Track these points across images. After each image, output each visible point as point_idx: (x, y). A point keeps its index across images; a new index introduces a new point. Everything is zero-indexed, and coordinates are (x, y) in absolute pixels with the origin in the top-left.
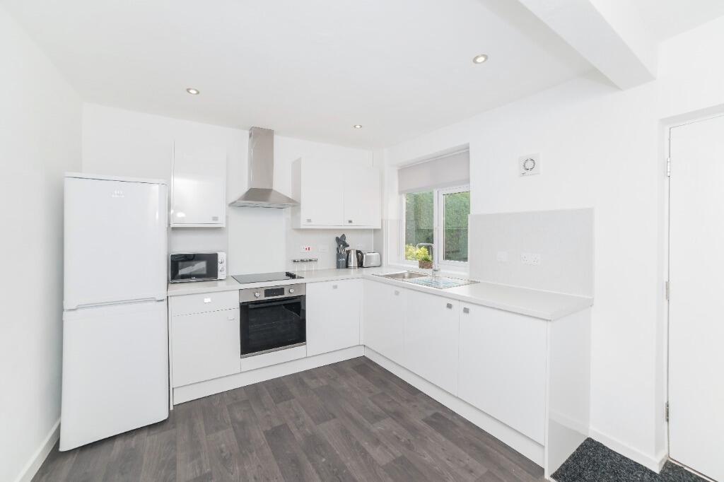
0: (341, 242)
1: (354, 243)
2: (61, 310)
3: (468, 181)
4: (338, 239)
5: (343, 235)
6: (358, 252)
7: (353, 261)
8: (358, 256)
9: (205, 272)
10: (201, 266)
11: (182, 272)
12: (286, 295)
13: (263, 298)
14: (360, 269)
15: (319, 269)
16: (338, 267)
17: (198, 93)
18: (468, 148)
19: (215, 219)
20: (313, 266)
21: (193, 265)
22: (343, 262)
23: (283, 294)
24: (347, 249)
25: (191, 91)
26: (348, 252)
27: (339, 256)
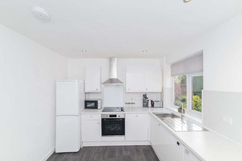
0: (145, 96)
1: (150, 97)
2: (55, 116)
3: (202, 71)
4: (144, 95)
5: (146, 94)
6: (152, 101)
7: (150, 105)
8: (152, 103)
9: (94, 106)
10: (93, 104)
11: (88, 106)
12: (117, 117)
13: (109, 117)
14: (153, 108)
15: (135, 106)
16: (144, 107)
17: (86, 51)
18: (203, 53)
19: (97, 89)
20: (133, 105)
21: (91, 104)
22: (145, 105)
23: (116, 117)
24: (147, 99)
25: (84, 51)
26: (148, 101)
27: (144, 102)
